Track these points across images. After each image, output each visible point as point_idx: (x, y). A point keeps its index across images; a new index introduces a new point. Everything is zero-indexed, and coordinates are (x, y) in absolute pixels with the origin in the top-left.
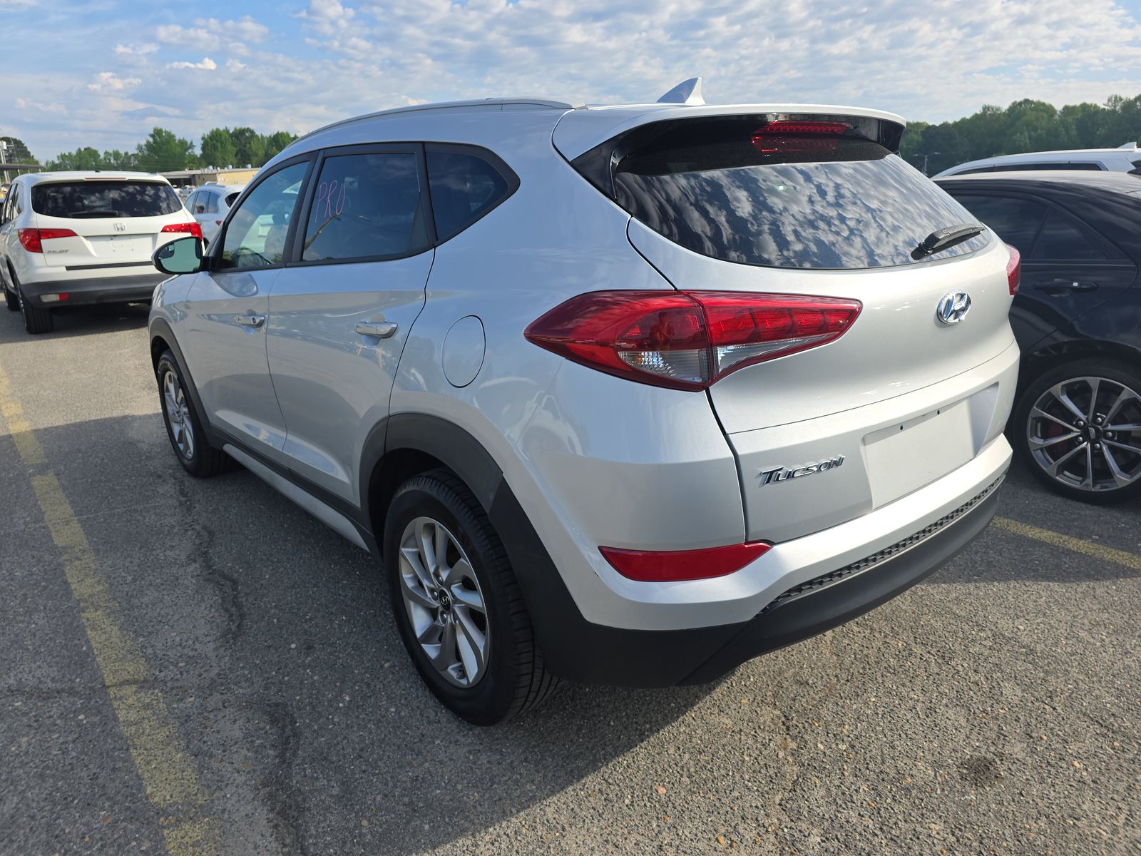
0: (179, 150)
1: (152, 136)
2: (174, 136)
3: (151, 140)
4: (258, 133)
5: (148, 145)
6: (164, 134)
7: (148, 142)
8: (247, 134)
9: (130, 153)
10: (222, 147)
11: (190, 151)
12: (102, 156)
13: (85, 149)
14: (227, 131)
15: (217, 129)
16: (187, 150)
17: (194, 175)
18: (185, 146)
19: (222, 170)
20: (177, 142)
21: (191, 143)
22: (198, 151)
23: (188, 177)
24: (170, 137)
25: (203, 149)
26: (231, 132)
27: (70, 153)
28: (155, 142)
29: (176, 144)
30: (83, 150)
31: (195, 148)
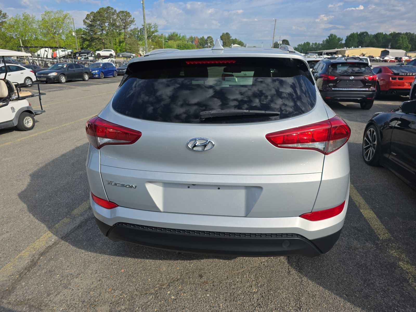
0: (337, 41)
1: (329, 37)
2: (336, 36)
3: (328, 38)
4: (369, 33)
5: (327, 40)
6: (333, 36)
7: (327, 39)
8: (365, 34)
9: (320, 43)
10: (353, 40)
11: (341, 42)
12: (311, 44)
13: (307, 42)
14: (357, 33)
15: (354, 33)
16: (339, 41)
17: (338, 51)
18: (340, 40)
19: (349, 49)
20: (337, 39)
21: (342, 39)
22: (344, 42)
23: (335, 52)
24: (335, 36)
25: (346, 41)
26: (358, 33)
27: (301, 44)
28: (329, 39)
29: (336, 39)
30: (306, 43)
31: (343, 41)
